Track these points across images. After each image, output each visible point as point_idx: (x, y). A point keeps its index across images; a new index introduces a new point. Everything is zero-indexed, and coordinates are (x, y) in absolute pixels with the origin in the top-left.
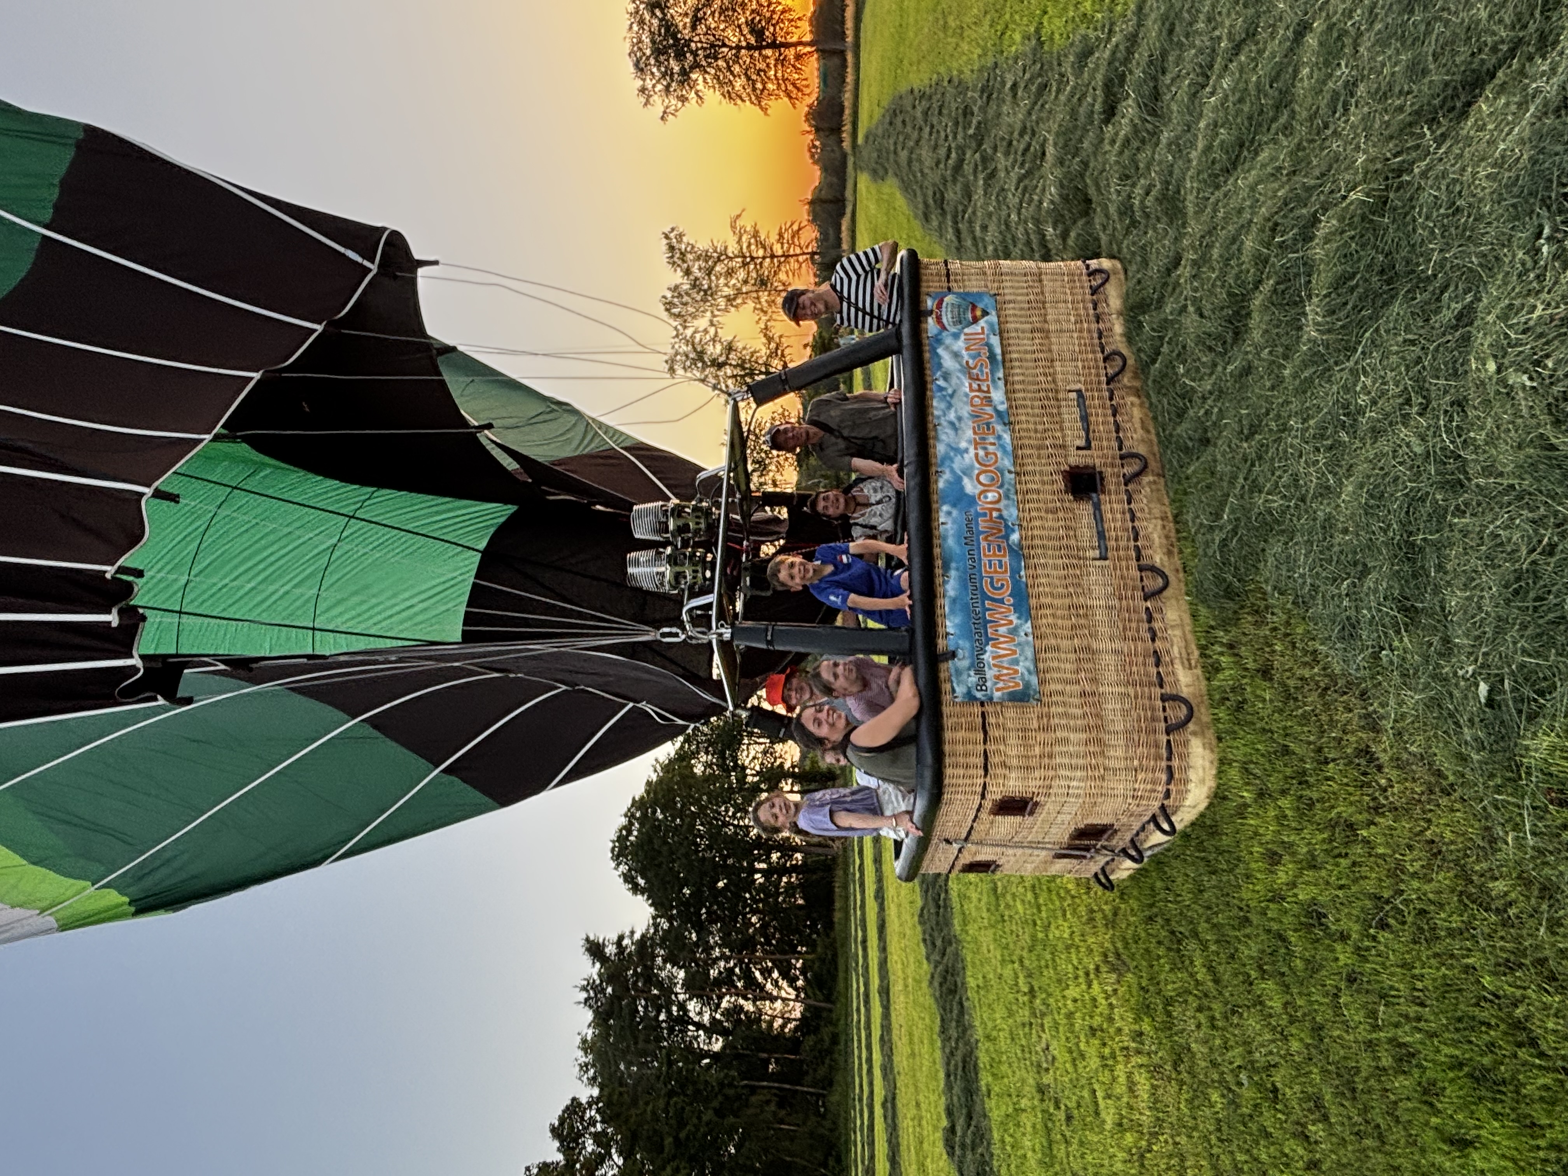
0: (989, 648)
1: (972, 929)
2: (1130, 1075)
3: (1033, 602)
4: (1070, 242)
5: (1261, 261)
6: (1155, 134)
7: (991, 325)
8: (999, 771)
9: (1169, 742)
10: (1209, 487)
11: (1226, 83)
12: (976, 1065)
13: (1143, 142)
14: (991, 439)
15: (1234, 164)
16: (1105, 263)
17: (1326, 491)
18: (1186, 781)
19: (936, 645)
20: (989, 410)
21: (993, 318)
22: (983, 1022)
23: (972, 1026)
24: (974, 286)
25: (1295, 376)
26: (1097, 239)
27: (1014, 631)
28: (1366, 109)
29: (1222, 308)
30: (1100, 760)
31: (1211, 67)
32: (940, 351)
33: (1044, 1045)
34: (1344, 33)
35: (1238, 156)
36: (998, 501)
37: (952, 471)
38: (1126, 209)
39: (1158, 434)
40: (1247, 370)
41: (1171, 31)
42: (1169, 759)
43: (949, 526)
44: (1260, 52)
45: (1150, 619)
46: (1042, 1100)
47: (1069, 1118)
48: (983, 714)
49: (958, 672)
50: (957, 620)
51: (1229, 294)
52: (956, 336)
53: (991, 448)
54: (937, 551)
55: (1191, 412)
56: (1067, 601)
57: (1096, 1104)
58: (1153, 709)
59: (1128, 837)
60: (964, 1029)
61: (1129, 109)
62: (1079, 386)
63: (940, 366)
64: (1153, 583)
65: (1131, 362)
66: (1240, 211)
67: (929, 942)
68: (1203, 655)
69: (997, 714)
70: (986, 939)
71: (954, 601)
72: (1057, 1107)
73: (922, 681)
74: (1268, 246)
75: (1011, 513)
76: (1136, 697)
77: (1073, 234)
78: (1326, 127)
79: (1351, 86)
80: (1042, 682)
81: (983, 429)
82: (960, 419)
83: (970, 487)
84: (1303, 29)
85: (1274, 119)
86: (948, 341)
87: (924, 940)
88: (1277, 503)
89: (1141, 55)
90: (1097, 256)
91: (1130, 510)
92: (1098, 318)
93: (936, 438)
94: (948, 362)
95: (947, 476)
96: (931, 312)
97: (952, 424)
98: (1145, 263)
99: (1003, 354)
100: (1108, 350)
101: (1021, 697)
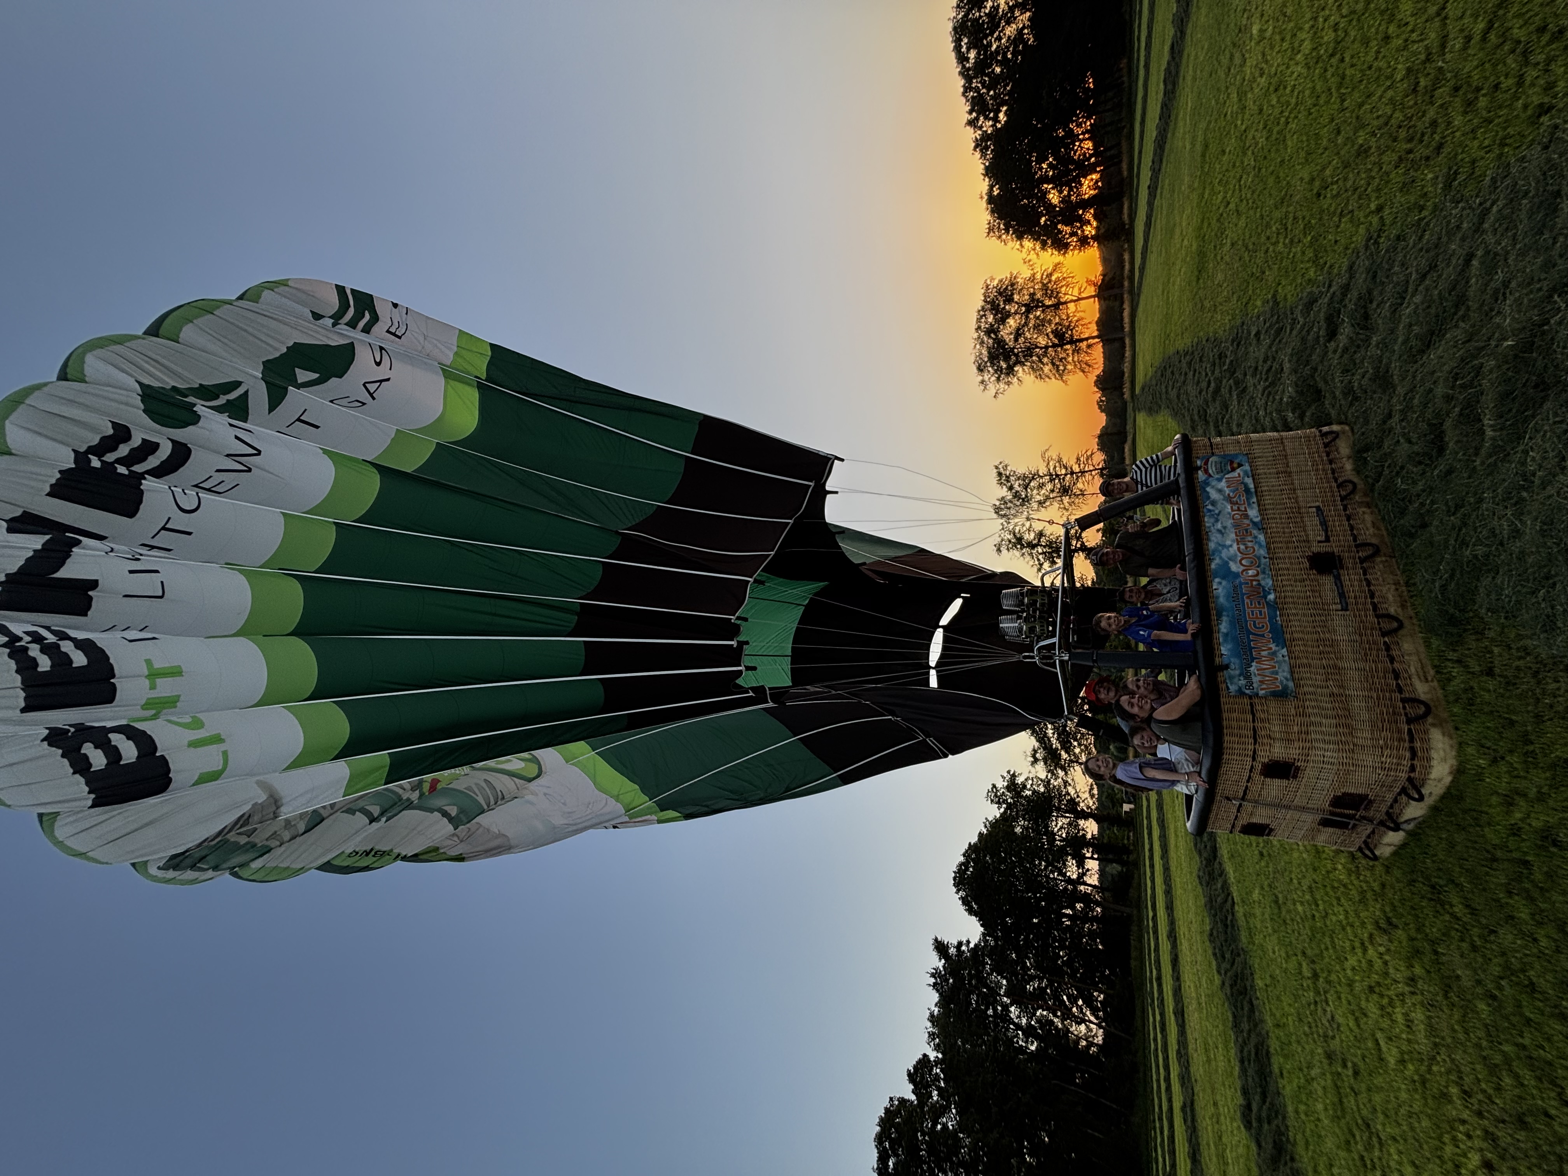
0: (1254, 664)
1: (1258, 938)
2: (1406, 1015)
3: (1288, 636)
4: (1307, 419)
5: (1448, 399)
6: (1368, 339)
7: (1246, 473)
8: (1265, 741)
9: (1410, 730)
10: (1430, 556)
11: (1418, 299)
12: (1268, 1052)
13: (1358, 346)
14: (1250, 538)
15: (1428, 346)
16: (1335, 428)
17: (1516, 534)
18: (1429, 759)
19: (1214, 660)
20: (1246, 521)
21: (1247, 467)
22: (1273, 1014)
23: (1262, 1021)
24: (1231, 450)
25: (1483, 463)
26: (1328, 414)
27: (1274, 653)
28: (1517, 295)
29: (1425, 435)
30: (1350, 739)
31: (1406, 291)
32: (1208, 489)
33: (1329, 1016)
34: (1496, 254)
35: (1430, 341)
36: (1257, 575)
37: (1221, 558)
38: (1349, 391)
39: (1387, 530)
40: (1449, 472)
41: (1374, 277)
42: (1412, 740)
43: (1220, 591)
44: (1440, 276)
45: (1388, 648)
46: (1330, 1064)
47: (1356, 1073)
48: (1251, 704)
49: (1231, 678)
50: (1229, 646)
51: (1429, 425)
52: (1220, 480)
53: (1250, 544)
54: (1212, 605)
55: (1411, 508)
56: (1316, 636)
57: (1380, 1050)
58: (1394, 707)
59: (1384, 809)
60: (1255, 1024)
61: (1346, 331)
62: (1317, 504)
63: (1209, 498)
64: (1387, 625)
65: (1361, 485)
66: (1434, 372)
67: (1219, 956)
68: (1437, 672)
69: (1262, 704)
70: (1271, 944)
71: (1226, 635)
72: (1345, 1066)
73: (1203, 680)
74: (1453, 388)
75: (1268, 583)
76: (1378, 698)
77: (1308, 414)
78: (1492, 310)
79: (1506, 284)
80: (1297, 686)
81: (1242, 535)
82: (1225, 528)
83: (1234, 567)
84: (1470, 257)
85: (1455, 314)
86: (1214, 483)
87: (1215, 954)
88: (1480, 550)
89: (1353, 295)
90: (1330, 424)
91: (1366, 580)
92: (1331, 462)
93: (1208, 539)
94: (1214, 495)
95: (1217, 561)
96: (1200, 468)
97: (1219, 531)
98: (1367, 422)
99: (1255, 488)
100: (1340, 480)
101: (1281, 695)
